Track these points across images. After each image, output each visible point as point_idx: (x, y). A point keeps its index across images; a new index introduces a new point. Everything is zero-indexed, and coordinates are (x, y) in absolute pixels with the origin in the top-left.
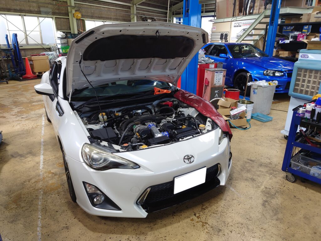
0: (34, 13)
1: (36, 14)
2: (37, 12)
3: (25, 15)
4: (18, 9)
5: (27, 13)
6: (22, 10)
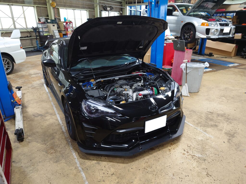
1: (21, 3)
3: (12, 5)
5: (14, 3)
6: (10, 1)
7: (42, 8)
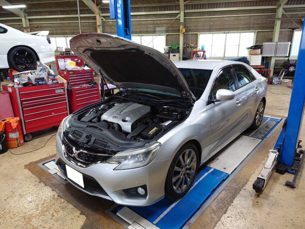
0: (150, 33)
1: (152, 33)
2: (153, 31)
3: (143, 36)
4: (138, 31)
5: (145, 33)
6: (141, 32)
7: (175, 36)
